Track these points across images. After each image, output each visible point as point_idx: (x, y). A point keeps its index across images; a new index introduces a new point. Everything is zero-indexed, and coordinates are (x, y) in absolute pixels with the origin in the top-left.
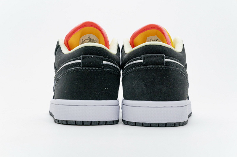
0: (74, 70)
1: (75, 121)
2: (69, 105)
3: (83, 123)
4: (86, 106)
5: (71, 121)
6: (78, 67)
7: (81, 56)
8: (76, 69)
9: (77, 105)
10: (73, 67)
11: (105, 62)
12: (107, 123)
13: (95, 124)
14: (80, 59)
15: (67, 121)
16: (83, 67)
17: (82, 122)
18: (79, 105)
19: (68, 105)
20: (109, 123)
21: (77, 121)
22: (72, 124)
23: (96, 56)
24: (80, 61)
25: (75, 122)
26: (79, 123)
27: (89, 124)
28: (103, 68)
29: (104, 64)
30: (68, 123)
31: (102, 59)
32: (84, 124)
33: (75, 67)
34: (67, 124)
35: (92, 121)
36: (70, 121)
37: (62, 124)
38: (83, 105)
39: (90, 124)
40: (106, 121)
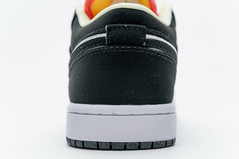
0: (94, 52)
1: (98, 142)
2: (87, 114)
3: (111, 146)
4: (116, 115)
5: (90, 142)
6: (101, 45)
7: (106, 27)
8: (97, 49)
9: (101, 114)
10: (92, 47)
11: (148, 37)
12: (154, 145)
13: (133, 148)
14: (105, 32)
15: (83, 142)
16: (109, 45)
17: (109, 144)
18: (103, 113)
19: (85, 113)
20: (157, 145)
21: (101, 142)
22: (92, 147)
23: (133, 25)
24: (104, 35)
25: (96, 145)
26: (104, 146)
27: (121, 148)
28: (146, 47)
29: (147, 40)
30: (85, 146)
31: (144, 30)
32: (113, 148)
33: (97, 46)
34: (84, 148)
35: (126, 143)
36: (88, 142)
37: (76, 147)
38: (109, 114)
39: (123, 148)
40: (153, 143)
